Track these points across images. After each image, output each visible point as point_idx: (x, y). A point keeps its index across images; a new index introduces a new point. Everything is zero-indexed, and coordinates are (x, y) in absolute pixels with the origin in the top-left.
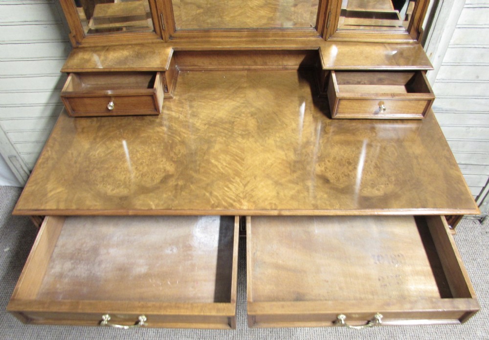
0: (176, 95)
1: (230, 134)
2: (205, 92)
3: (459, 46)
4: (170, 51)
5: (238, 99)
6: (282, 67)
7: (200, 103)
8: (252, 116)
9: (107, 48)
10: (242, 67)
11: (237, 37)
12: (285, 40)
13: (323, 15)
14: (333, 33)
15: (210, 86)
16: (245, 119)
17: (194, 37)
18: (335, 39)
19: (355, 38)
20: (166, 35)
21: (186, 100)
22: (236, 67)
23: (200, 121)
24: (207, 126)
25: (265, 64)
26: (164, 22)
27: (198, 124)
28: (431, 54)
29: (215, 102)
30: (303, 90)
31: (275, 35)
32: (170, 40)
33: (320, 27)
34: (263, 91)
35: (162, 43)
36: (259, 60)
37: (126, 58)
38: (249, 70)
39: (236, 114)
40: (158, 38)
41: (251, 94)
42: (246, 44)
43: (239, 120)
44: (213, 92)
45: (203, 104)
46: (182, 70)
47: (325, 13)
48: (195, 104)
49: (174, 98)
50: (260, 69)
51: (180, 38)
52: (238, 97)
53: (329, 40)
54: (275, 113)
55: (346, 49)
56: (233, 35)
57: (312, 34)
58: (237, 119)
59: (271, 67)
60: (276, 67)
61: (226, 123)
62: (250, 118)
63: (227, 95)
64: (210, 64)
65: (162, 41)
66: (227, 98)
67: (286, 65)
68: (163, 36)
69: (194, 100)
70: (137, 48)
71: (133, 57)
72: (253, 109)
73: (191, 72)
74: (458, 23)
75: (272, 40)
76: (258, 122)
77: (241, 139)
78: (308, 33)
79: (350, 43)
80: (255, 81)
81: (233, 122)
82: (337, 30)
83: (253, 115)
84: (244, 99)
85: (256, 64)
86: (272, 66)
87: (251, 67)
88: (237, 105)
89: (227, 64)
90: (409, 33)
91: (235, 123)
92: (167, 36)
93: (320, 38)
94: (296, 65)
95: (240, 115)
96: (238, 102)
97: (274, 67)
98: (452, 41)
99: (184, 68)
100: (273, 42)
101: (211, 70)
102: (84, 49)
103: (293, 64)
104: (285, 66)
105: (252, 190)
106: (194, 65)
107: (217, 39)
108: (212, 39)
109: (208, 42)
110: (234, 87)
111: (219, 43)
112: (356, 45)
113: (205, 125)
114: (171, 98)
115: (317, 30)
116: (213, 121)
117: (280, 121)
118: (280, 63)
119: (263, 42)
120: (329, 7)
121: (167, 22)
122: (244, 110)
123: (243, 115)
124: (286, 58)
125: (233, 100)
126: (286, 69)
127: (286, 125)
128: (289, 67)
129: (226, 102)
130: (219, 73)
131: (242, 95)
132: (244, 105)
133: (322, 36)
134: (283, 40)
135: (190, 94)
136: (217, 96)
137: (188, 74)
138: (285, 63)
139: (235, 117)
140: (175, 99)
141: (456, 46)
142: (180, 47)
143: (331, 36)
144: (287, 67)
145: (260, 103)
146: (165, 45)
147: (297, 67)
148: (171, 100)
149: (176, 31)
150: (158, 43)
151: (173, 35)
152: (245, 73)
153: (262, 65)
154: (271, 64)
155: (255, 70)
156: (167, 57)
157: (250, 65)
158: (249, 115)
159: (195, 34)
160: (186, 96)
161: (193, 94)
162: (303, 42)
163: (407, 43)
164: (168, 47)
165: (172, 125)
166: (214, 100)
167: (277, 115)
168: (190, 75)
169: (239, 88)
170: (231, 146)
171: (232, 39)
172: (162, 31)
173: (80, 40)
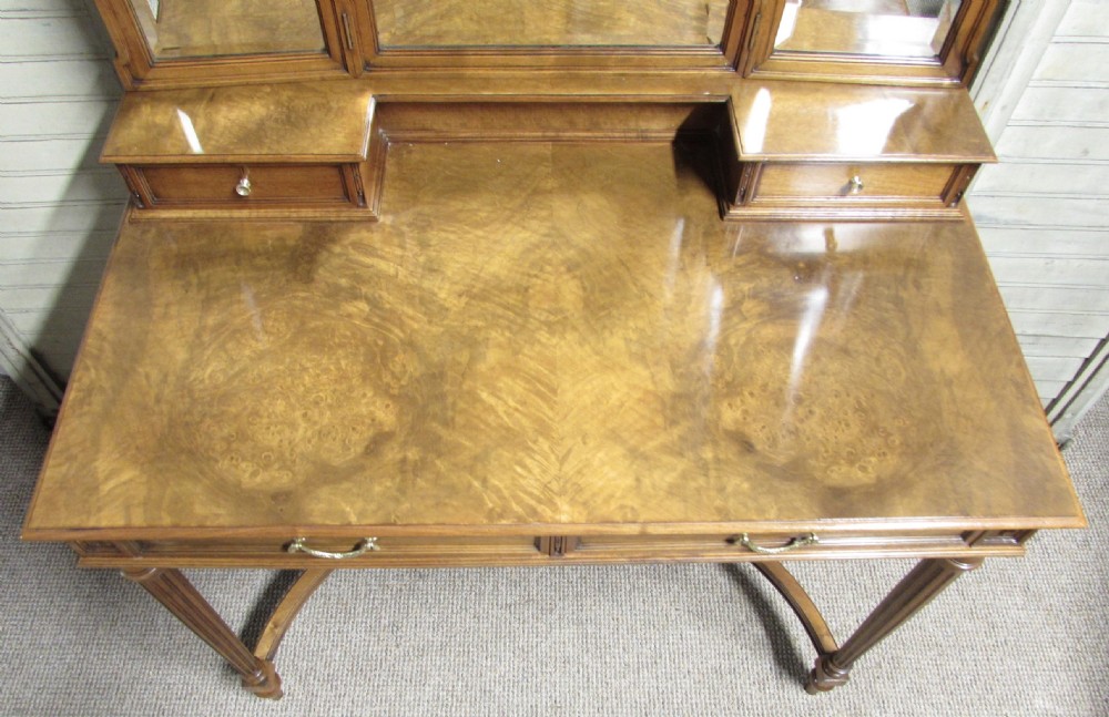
0: (385, 212)
1: (520, 321)
2: (456, 205)
3: (1052, 83)
4: (368, 105)
5: (534, 224)
6: (634, 135)
7: (443, 235)
8: (569, 270)
9: (211, 92)
10: (540, 134)
11: (531, 67)
12: (647, 75)
13: (742, 20)
14: (763, 61)
15: (464, 185)
16: (552, 279)
17: (425, 67)
18: (767, 74)
19: (815, 72)
20: (356, 62)
21: (410, 225)
22: (527, 134)
23: (447, 286)
24: (464, 299)
25: (595, 126)
26: (351, 31)
27: (442, 295)
28: (986, 103)
29: (480, 233)
30: (687, 199)
31: (623, 63)
32: (365, 73)
33: (732, 45)
34: (594, 201)
35: (346, 79)
36: (581, 118)
37: (261, 125)
38: (555, 140)
39: (533, 265)
40: (336, 69)
41: (564, 209)
42: (553, 85)
43: (539, 282)
44: (474, 205)
45: (452, 237)
46: (395, 141)
47: (748, 15)
48: (434, 236)
49: (381, 219)
50: (584, 139)
51: (393, 67)
52: (534, 218)
53: (752, 75)
54: (622, 263)
55: (793, 103)
56: (523, 63)
57: (712, 62)
58: (534, 280)
59: (610, 134)
60: (622, 135)
61: (509, 290)
62: (566, 277)
63: (507, 213)
64: (464, 125)
65: (346, 75)
66: (508, 220)
67: (647, 131)
68: (349, 64)
69: (430, 225)
70: (285, 95)
71: (276, 120)
72: (571, 253)
73: (417, 147)
74: (1057, 33)
75: (615, 75)
76: (584, 289)
77: (547, 336)
78: (706, 60)
79: (802, 85)
80: (574, 172)
81: (526, 289)
82: (771, 54)
83: (571, 267)
84: (549, 224)
85: (573, 126)
86: (612, 131)
87: (561, 134)
88: (533, 240)
89: (505, 129)
90: (943, 64)
91: (531, 291)
92: (360, 63)
93: (731, 72)
94: (667, 130)
95: (542, 270)
96: (534, 232)
97: (617, 135)
98: (1037, 74)
99: (400, 135)
100: (618, 80)
101: (465, 141)
102: (153, 96)
103: (663, 129)
104: (642, 131)
105: (579, 472)
106: (424, 129)
107: (482, 72)
108: (469, 72)
109: (460, 79)
110: (523, 190)
111: (487, 82)
112: (817, 90)
113: (460, 296)
114: (373, 220)
115: (724, 54)
116: (480, 285)
117: (635, 285)
118: (632, 125)
119: (595, 81)
120: (756, 3)
121: (359, 33)
122: (549, 256)
123: (549, 268)
124: (647, 114)
125: (524, 227)
126: (645, 140)
127: (651, 296)
128: (653, 135)
129: (506, 232)
130: (487, 148)
131: (544, 213)
132: (550, 240)
133: (735, 65)
134: (643, 75)
135: (418, 208)
136: (483, 215)
137: (410, 152)
138: (643, 125)
139: (529, 275)
140: (383, 224)
141: (1045, 83)
142: (390, 93)
143: (756, 67)
144: (649, 135)
145: (587, 236)
146: (355, 85)
147: (672, 135)
148: (374, 226)
149: (379, 50)
150: (338, 79)
151: (372, 62)
152: (547, 150)
153: (588, 130)
154: (609, 126)
155: (573, 142)
156: (361, 122)
157: (558, 130)
158: (563, 269)
159: (429, 59)
160: (407, 217)
161: (427, 209)
162: (691, 83)
163: (936, 87)
164: (362, 91)
165: (380, 297)
166: (478, 225)
167: (628, 269)
168: (416, 154)
169: (536, 192)
170: (525, 355)
171: (518, 73)
172: (347, 53)
173: (141, 74)
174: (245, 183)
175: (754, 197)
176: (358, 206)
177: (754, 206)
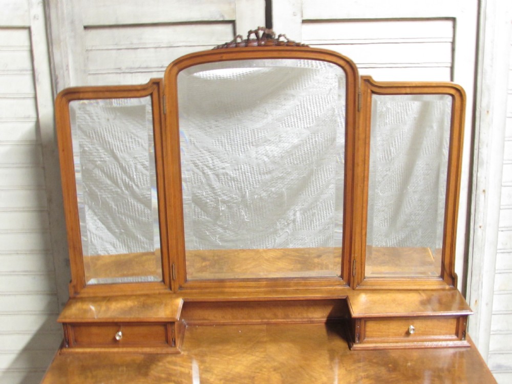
0: (184, 351)
2: (218, 347)
4: (180, 302)
5: (257, 354)
6: (307, 320)
7: (213, 358)
8: (275, 370)
9: (108, 298)
10: (260, 321)
11: (255, 287)
12: (309, 289)
13: (348, 263)
14: (361, 281)
15: (224, 340)
16: (266, 373)
17: (206, 288)
18: (364, 287)
19: (386, 285)
20: (175, 285)
21: (196, 355)
22: (254, 321)
23: (214, 377)
24: (222, 382)
25: (287, 317)
26: (175, 272)
27: (212, 380)
28: (476, 301)
29: (231, 357)
30: (333, 343)
31: (297, 284)
32: (179, 291)
33: (346, 274)
34: (285, 345)
35: (170, 294)
36: (280, 312)
37: (131, 309)
38: (268, 324)
39: (257, 368)
40: (166, 289)
41: (272, 349)
42: (265, 295)
43: (260, 374)
44: (228, 347)
45: (217, 359)
46: (189, 324)
47: (350, 262)
48: (208, 359)
49: (182, 353)
50: (282, 323)
51: (192, 288)
52: (257, 352)
53: (357, 288)
54: (301, 367)
55: (376, 297)
56: (251, 285)
57: (337, 283)
58: (258, 374)
59: (294, 320)
60: (300, 320)
61: (245, 378)
62: (273, 373)
63: (244, 350)
64: (223, 317)
65: (170, 291)
66: (245, 352)
67: (312, 318)
68: (173, 287)
69: (206, 355)
70: (142, 299)
71: (138, 307)
72: (276, 364)
73: (200, 327)
74: (496, 268)
75: (294, 290)
76: (282, 377)
78: (334, 282)
79: (381, 291)
80: (276, 334)
81: (254, 377)
82: (364, 278)
83: (275, 369)
84: (265, 354)
85: (276, 316)
86: (296, 318)
87: (271, 320)
88: (257, 359)
89: (243, 318)
90: (443, 279)
91: (256, 378)
92: (177, 286)
93: (348, 287)
94: (322, 317)
95: (261, 370)
96: (257, 357)
97: (297, 320)
98: (496, 288)
99: (192, 322)
100: (296, 291)
101: (224, 325)
102: (83, 300)
103: (320, 316)
104: (310, 318)
106: (204, 319)
107: (233, 290)
108: (227, 290)
109: (222, 293)
110: (251, 341)
111: (235, 293)
112: (388, 293)
113: (221, 380)
114: (178, 353)
115: (343, 279)
116: (230, 376)
117: (307, 375)
118: (305, 315)
119: (284, 292)
120: (353, 255)
121: (178, 272)
122: (265, 365)
123: (265, 370)
124: (312, 309)
125: (252, 355)
126: (312, 322)
127: (316, 379)
128: (316, 320)
129: (243, 357)
130: (234, 327)
131: (262, 350)
132: (265, 359)
133: (349, 284)
134: (307, 290)
135: (200, 349)
136: (232, 351)
137: (197, 329)
138: (310, 315)
139: (255, 372)
140: (183, 355)
141: (502, 292)
142: (191, 298)
143: (358, 284)
144: (313, 320)
145: (284, 358)
146: (174, 296)
147: (325, 319)
148: (178, 355)
149: (186, 281)
150: (166, 294)
151: (183, 286)
152: (264, 327)
153: (284, 318)
154: (293, 316)
155: (276, 324)
156: (178, 307)
157: (269, 319)
158: (271, 370)
159: (209, 284)
160: (196, 351)
161: (204, 349)
162: (329, 292)
163: (443, 290)
164: (177, 297)
165: (181, 381)
166: (230, 355)
167: (304, 369)
168: (200, 330)
169: (258, 342)
171: (250, 290)
172: (172, 281)
173: (79, 290)
174: (120, 333)
175: (364, 338)
176: (171, 346)
177: (365, 343)
